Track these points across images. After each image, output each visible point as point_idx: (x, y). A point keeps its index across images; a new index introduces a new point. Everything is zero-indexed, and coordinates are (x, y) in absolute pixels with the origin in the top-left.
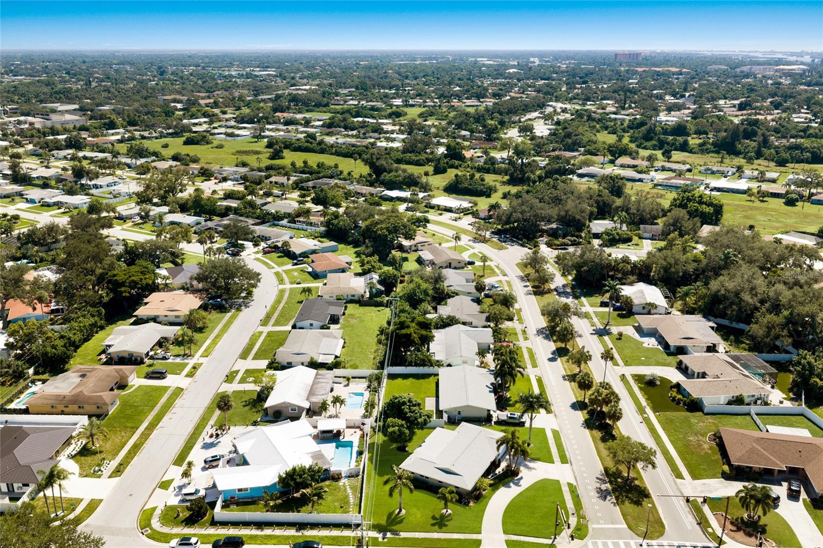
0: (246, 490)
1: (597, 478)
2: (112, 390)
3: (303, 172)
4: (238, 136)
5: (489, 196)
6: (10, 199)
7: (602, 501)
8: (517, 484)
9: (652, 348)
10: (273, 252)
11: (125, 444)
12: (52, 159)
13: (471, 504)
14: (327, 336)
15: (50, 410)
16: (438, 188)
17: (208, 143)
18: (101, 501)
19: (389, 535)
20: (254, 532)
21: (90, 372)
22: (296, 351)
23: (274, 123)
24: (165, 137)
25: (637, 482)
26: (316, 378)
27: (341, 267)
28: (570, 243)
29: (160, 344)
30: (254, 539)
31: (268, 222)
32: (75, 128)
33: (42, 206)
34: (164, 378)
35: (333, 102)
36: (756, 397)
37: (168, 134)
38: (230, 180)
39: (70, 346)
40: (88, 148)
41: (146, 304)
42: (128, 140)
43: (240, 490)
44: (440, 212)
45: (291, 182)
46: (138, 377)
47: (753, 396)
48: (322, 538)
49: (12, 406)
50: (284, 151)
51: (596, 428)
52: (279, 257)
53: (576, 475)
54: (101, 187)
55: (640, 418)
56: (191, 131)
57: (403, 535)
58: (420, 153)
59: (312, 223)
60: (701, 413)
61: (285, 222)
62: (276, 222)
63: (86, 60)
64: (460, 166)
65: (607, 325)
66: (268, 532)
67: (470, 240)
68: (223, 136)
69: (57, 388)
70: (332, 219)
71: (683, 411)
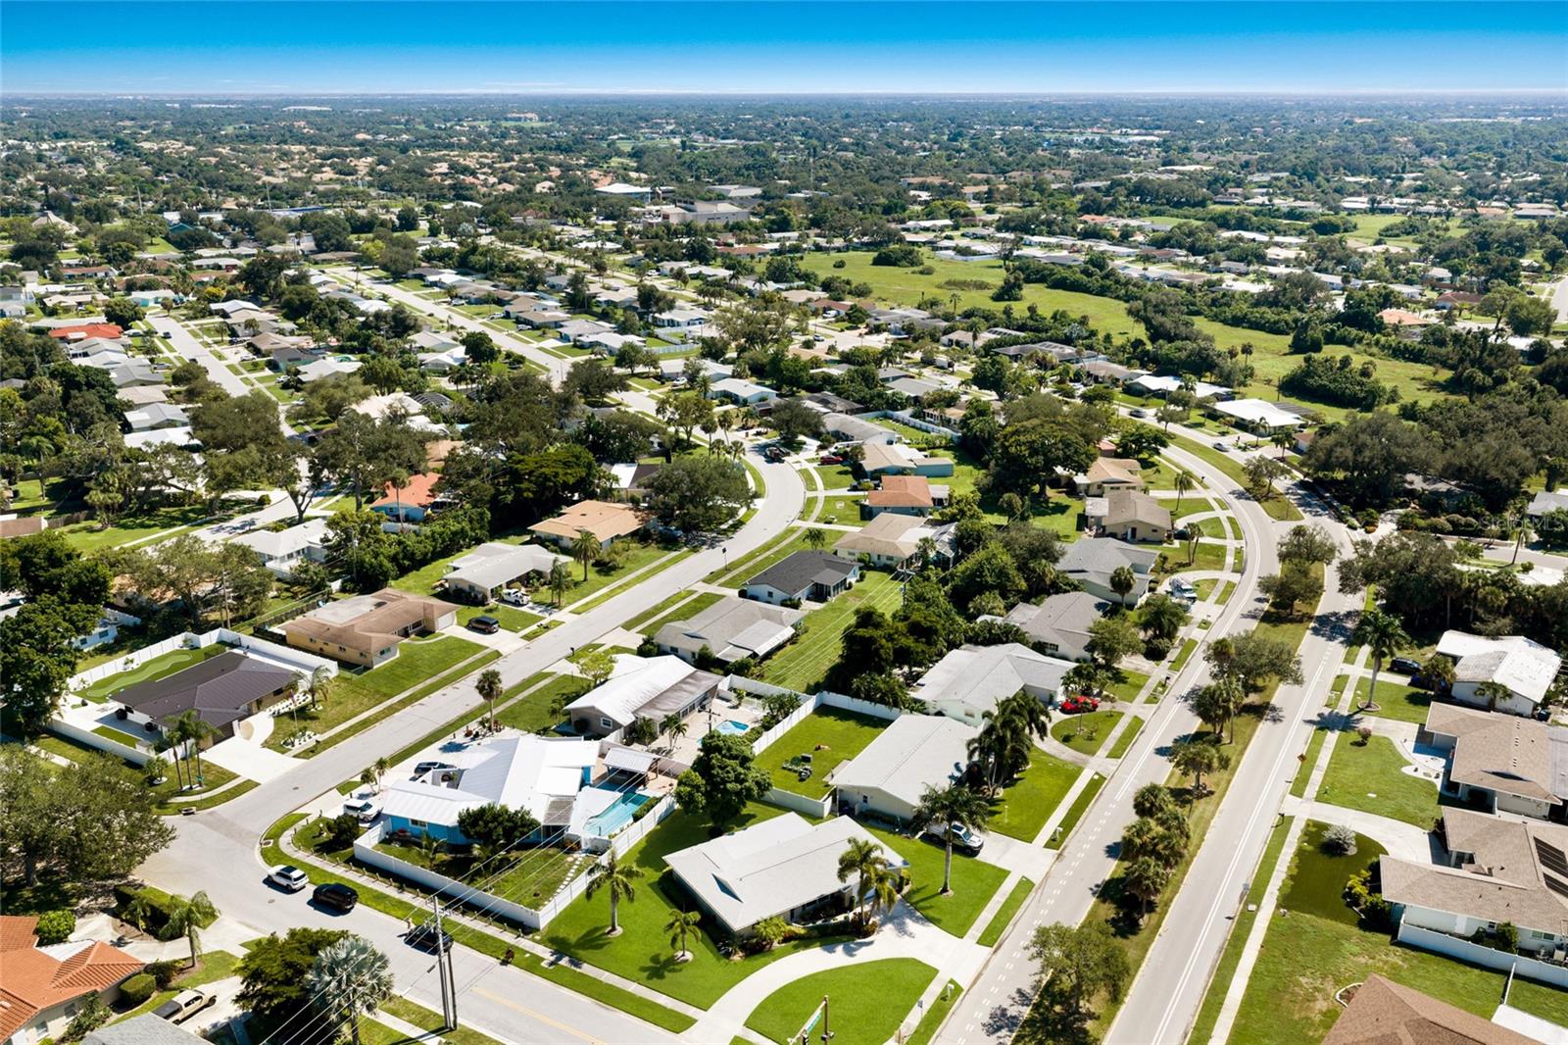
0: (423, 824)
1: (1019, 991)
2: (406, 634)
3: (1021, 328)
4: (975, 253)
5: (1368, 408)
6: (539, 332)
7: (983, 1034)
8: (849, 952)
9: (1416, 780)
10: (837, 462)
11: (356, 715)
12: (654, 273)
13: (737, 958)
14: (769, 618)
15: (307, 643)
16: (1269, 382)
17: (913, 264)
18: (257, 785)
19: (564, 962)
20: (390, 891)
21: (392, 600)
22: (691, 632)
23: (1064, 233)
24: (855, 249)
25: (1089, 1025)
26: (683, 681)
27: (916, 504)
28: (1449, 527)
29: (526, 580)
30: (379, 901)
31: (876, 409)
32: (726, 226)
33: (575, 346)
34: (490, 633)
35: (1219, 198)
36: (1557, 941)
37: (863, 244)
38: (889, 331)
39: (404, 558)
40: (719, 260)
41: (560, 515)
42: (790, 251)
43: (415, 822)
44: (1225, 429)
45: (979, 343)
46: (459, 624)
47: (1550, 937)
48: (464, 930)
49: (275, 629)
50: (1025, 286)
51: (1114, 901)
52: (840, 473)
53: (985, 973)
54: (679, 324)
55: (1234, 907)
56: (901, 240)
57: (587, 969)
58: (1287, 308)
59: (949, 421)
60: (1388, 938)
61: (905, 414)
62: (890, 412)
63: (852, 112)
64: (1360, 340)
65: (1361, 710)
66: (407, 897)
67: (1233, 493)
68: (951, 253)
69: (335, 614)
70: (972, 417)
71: (1349, 922)
